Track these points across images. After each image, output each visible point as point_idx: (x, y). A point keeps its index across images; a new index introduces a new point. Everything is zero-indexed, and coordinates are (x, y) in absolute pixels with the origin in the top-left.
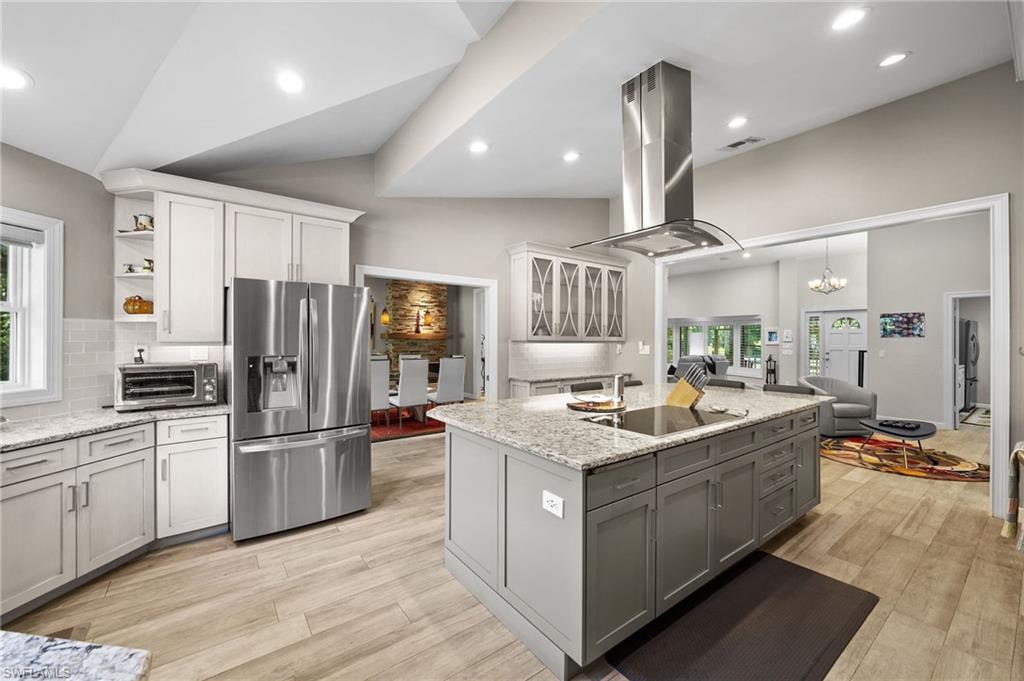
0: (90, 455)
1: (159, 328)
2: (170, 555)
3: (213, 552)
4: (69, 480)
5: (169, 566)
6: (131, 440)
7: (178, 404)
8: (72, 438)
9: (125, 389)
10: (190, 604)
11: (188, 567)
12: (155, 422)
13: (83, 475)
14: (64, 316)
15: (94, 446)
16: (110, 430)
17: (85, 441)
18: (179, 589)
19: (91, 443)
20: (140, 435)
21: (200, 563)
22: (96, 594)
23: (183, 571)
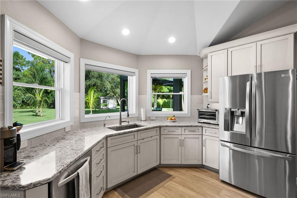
0: (185, 132)
1: (209, 97)
2: (205, 171)
3: (214, 178)
4: (180, 137)
5: (201, 175)
6: (195, 131)
7: (211, 123)
8: (180, 127)
9: (199, 116)
10: (192, 190)
11: (204, 178)
12: (202, 127)
13: (183, 137)
14: (191, 95)
15: (185, 130)
16: (189, 126)
17: (183, 128)
18: (195, 183)
19: (185, 129)
20: (197, 130)
21: (207, 179)
22: (183, 171)
23: (202, 178)
